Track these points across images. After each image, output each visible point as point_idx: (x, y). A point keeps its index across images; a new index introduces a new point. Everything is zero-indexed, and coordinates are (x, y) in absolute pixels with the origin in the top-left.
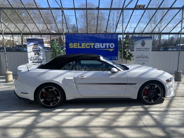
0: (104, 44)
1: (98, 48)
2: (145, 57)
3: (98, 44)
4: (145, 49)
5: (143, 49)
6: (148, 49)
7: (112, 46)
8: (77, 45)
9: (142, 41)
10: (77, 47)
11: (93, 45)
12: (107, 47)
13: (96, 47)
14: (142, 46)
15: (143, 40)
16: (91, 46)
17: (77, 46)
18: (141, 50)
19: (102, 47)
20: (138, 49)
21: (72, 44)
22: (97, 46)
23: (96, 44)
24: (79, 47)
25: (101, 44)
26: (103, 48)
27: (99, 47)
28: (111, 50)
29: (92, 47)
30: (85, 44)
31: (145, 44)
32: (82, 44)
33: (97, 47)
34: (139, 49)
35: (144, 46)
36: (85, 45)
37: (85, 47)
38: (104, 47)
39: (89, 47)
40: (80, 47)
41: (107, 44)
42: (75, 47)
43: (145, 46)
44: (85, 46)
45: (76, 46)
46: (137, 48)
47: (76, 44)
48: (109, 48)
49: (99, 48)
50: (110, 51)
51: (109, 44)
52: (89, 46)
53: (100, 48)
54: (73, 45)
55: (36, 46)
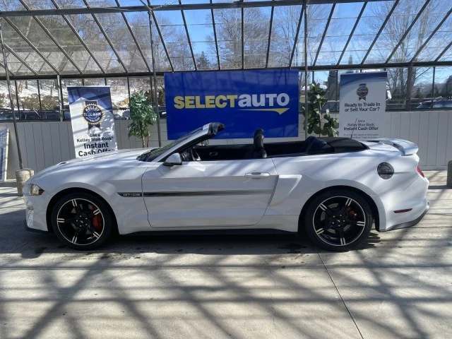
0: (262, 97)
1: (246, 107)
2: (368, 127)
3: (248, 96)
4: (367, 107)
5: (363, 107)
6: (375, 107)
7: (283, 99)
8: (195, 100)
9: (361, 85)
10: (193, 107)
11: (235, 100)
12: (271, 104)
13: (241, 104)
14: (360, 99)
15: (363, 82)
16: (228, 101)
17: (195, 104)
18: (356, 110)
19: (256, 104)
20: (348, 106)
21: (182, 98)
22: (245, 103)
23: (242, 97)
24: (199, 106)
25: (255, 96)
26: (260, 107)
27: (249, 105)
28: (281, 111)
29: (232, 105)
30: (213, 97)
31: (367, 93)
32: (208, 98)
33: (244, 106)
34: (353, 107)
35: (364, 99)
36: (215, 100)
37: (213, 106)
38: (263, 103)
39: (225, 105)
40: (203, 106)
41: (271, 97)
42: (188, 106)
43: (367, 97)
44: (213, 102)
45: (192, 102)
46: (346, 105)
47: (193, 98)
48: (276, 105)
49: (249, 108)
50: (277, 113)
51: (275, 95)
52: (225, 101)
53: (253, 107)
54: (184, 101)
55: (92, 106)
